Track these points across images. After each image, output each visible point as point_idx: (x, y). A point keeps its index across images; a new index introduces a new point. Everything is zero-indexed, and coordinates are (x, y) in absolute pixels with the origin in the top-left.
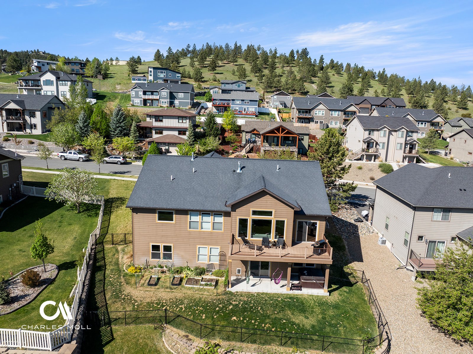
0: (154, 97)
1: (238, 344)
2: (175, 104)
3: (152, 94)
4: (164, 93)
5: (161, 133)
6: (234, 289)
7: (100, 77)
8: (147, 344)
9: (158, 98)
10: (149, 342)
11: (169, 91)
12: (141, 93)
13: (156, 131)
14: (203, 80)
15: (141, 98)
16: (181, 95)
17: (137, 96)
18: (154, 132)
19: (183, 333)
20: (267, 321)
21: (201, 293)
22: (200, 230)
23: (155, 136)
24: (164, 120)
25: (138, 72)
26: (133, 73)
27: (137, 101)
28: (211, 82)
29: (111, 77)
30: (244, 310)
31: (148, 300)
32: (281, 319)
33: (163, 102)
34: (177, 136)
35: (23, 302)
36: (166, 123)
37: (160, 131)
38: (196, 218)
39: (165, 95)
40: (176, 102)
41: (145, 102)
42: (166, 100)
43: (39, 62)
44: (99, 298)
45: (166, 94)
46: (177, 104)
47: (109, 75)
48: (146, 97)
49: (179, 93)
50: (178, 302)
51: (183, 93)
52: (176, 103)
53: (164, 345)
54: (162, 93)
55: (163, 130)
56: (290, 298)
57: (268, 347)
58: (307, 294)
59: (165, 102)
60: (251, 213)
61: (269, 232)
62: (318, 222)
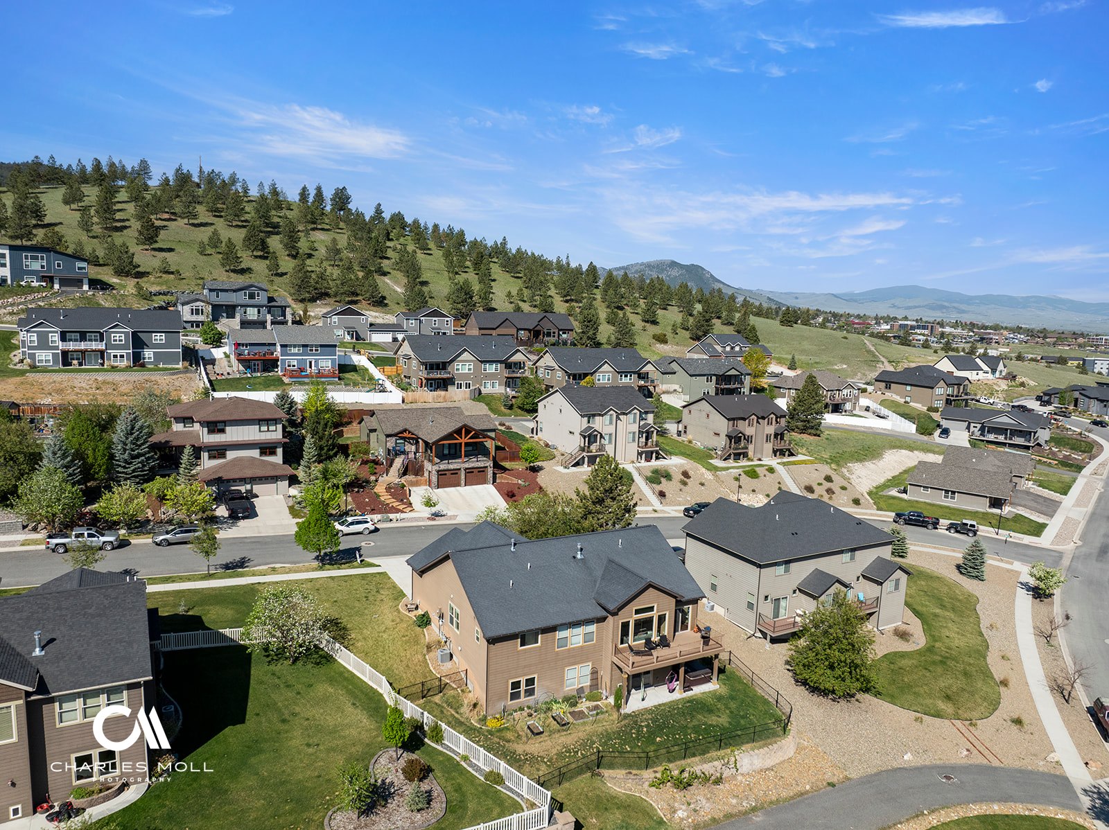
0: (92, 345)
2: (144, 358)
3: (83, 339)
4: (118, 335)
5: (224, 456)
9: (104, 348)
11: (130, 330)
12: (56, 337)
13: (210, 452)
14: (140, 270)
15: (57, 348)
16: (158, 338)
17: (44, 344)
18: (206, 454)
23: (208, 464)
24: (228, 429)
27: (45, 356)
33: (115, 356)
34: (257, 459)
36: (233, 434)
39: (121, 340)
40: (148, 354)
41: (66, 358)
42: (124, 352)
45: (123, 338)
46: (149, 358)
49: (154, 334)
52: (147, 356)
55: (226, 450)
59: (122, 356)
60: (634, 613)
61: (651, 631)
62: (691, 606)
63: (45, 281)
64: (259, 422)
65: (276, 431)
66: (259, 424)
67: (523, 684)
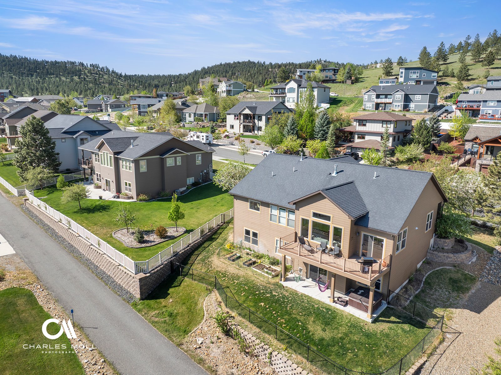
0: (387, 101)
1: (247, 323)
2: (410, 108)
3: (386, 97)
4: (398, 95)
5: (364, 138)
6: (285, 284)
7: (349, 82)
8: (194, 297)
9: (392, 101)
10: (196, 296)
11: (404, 93)
12: (374, 97)
13: (359, 136)
14: (469, 78)
15: (374, 101)
16: (418, 97)
17: (369, 100)
18: (356, 136)
19: (220, 299)
20: (286, 317)
21: (257, 277)
22: (278, 224)
23: (357, 141)
24: (367, 124)
25: (393, 74)
26: (387, 76)
27: (370, 105)
28: (480, 79)
29: (362, 82)
30: (277, 301)
31: (219, 269)
32: (298, 321)
33: (396, 106)
34: (378, 142)
35: (149, 245)
36: (370, 127)
37: (362, 136)
38: (275, 212)
39: (399, 98)
40: (412, 105)
41: (377, 106)
42: (399, 104)
43: (301, 71)
44: (193, 257)
45: (400, 97)
46: (412, 107)
47: (360, 79)
48: (379, 101)
49: (416, 96)
50: (235, 277)
51: (420, 96)
52: (411, 106)
53: (203, 302)
54: (396, 95)
55: (365, 135)
56: (327, 309)
57: (267, 336)
58: (348, 312)
59: (399, 106)
60: (312, 214)
61: (328, 238)
62: (385, 239)
63: (418, 82)
64: (383, 122)
65: (390, 128)
66: (382, 123)
67: (251, 234)
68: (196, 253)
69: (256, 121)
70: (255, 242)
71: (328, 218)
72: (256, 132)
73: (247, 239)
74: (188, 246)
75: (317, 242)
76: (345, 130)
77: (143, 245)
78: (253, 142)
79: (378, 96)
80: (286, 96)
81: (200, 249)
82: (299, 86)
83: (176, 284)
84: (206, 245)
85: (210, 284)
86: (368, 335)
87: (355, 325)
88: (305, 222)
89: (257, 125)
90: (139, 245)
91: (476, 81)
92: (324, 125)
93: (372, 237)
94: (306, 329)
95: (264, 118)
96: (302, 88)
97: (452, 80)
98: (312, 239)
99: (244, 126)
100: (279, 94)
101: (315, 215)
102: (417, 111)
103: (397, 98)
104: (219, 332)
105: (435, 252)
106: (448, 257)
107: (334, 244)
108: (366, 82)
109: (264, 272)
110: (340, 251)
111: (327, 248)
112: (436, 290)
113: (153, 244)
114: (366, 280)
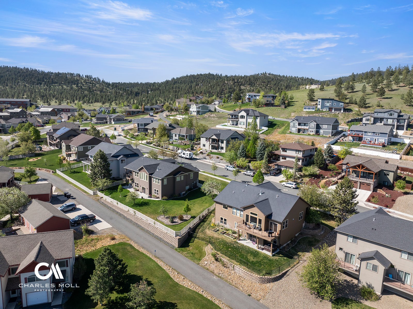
0: (305, 127)
1: (224, 256)
2: (320, 133)
3: (305, 125)
5: (285, 159)
6: (239, 242)
7: (283, 106)
8: (201, 247)
9: (308, 128)
10: (202, 246)
11: (316, 123)
12: (297, 124)
14: (367, 106)
15: (297, 127)
17: (294, 126)
18: (281, 158)
19: (212, 247)
20: (239, 254)
21: (227, 239)
22: (236, 216)
23: (282, 160)
25: (315, 99)
26: (311, 101)
28: (374, 107)
29: (292, 106)
30: (236, 248)
31: (210, 235)
32: (244, 255)
33: (311, 131)
34: (294, 162)
35: (176, 224)
36: (289, 153)
37: (284, 157)
38: (235, 210)
39: (313, 126)
40: (321, 131)
44: (197, 230)
46: (322, 133)
47: (291, 103)
48: (300, 127)
49: (324, 125)
50: (217, 239)
51: (327, 125)
53: (205, 249)
54: (311, 124)
55: (286, 157)
56: (256, 251)
57: (232, 260)
58: (264, 252)
59: (313, 131)
60: (250, 213)
61: (256, 223)
62: (278, 224)
63: (330, 109)
65: (300, 154)
66: (296, 151)
67: (223, 219)
68: (198, 228)
69: (220, 143)
70: (225, 223)
71: (256, 215)
72: (220, 150)
73: (222, 222)
74: (194, 225)
75: (252, 224)
76: (275, 153)
77: (174, 224)
78: (218, 158)
79: (299, 124)
80: (239, 120)
81: (199, 226)
82: (248, 114)
83: (191, 241)
84: (202, 224)
85: (207, 241)
86: (270, 260)
87: (266, 257)
88: (247, 216)
89: (220, 146)
90: (172, 224)
91: (371, 108)
92: (262, 150)
93: (273, 223)
94: (247, 258)
95: (225, 142)
96: (250, 116)
97: (355, 107)
98: (250, 223)
99: (212, 146)
100: (234, 119)
101: (251, 213)
102: (324, 135)
103: (311, 126)
104: (213, 259)
105: (305, 229)
106: (310, 232)
107: (259, 225)
108: (295, 106)
109: (230, 237)
110: (261, 228)
111: (256, 227)
112: (301, 245)
113: (178, 223)
114: (269, 239)
